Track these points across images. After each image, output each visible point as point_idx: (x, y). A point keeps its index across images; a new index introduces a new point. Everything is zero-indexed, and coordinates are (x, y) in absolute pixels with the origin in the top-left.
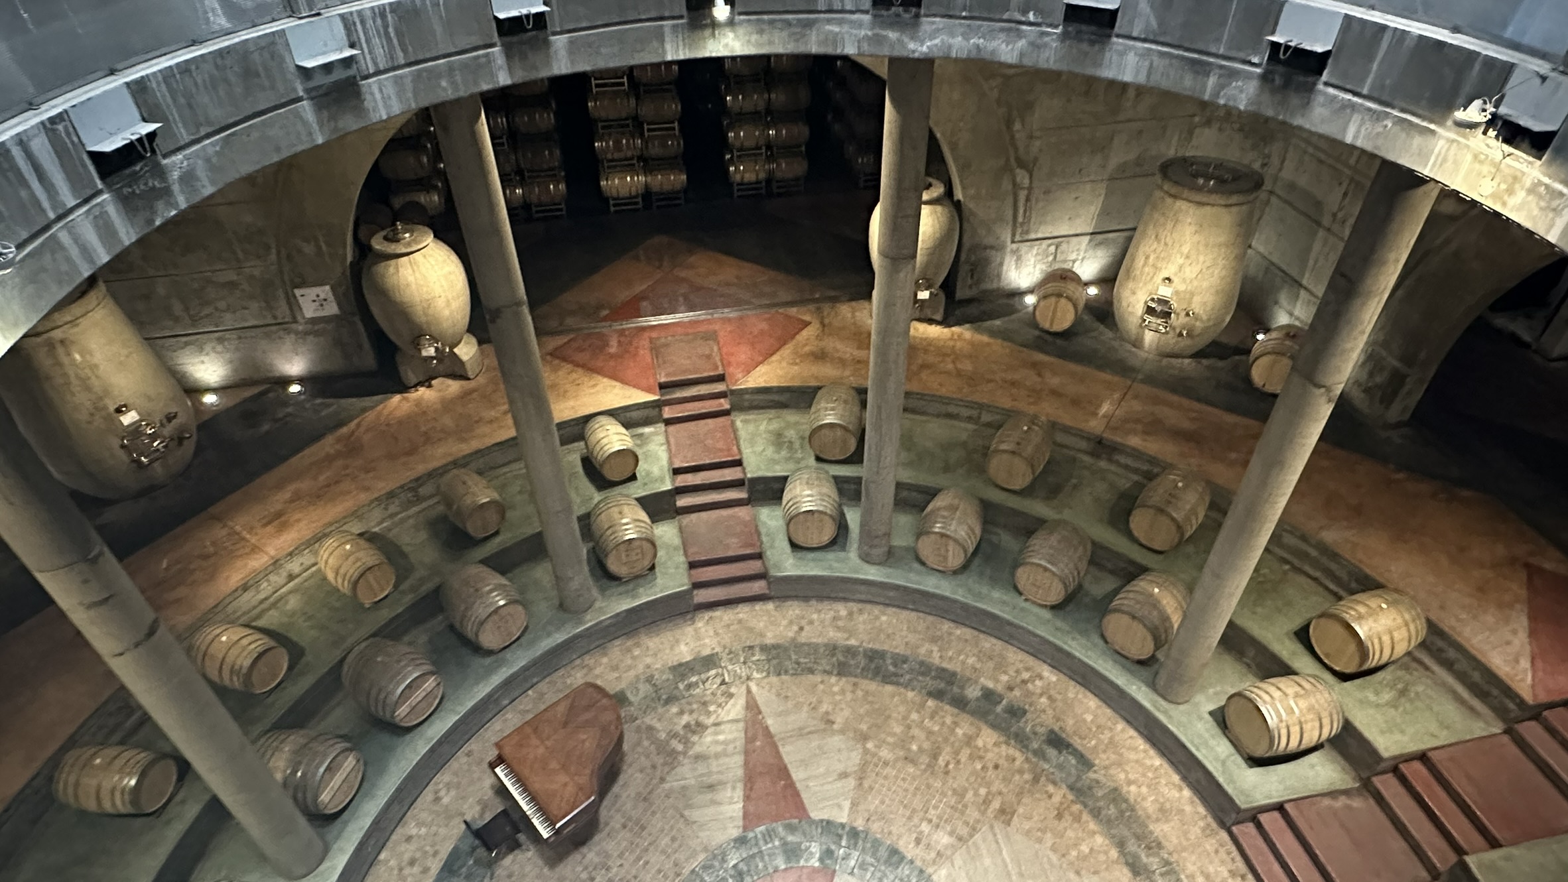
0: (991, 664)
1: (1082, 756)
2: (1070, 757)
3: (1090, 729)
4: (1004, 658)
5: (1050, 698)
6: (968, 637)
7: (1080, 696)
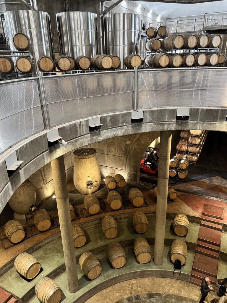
0: (122, 291)
1: (157, 294)
2: (156, 296)
3: (152, 286)
4: (122, 287)
5: (140, 287)
6: (111, 289)
7: (143, 280)
